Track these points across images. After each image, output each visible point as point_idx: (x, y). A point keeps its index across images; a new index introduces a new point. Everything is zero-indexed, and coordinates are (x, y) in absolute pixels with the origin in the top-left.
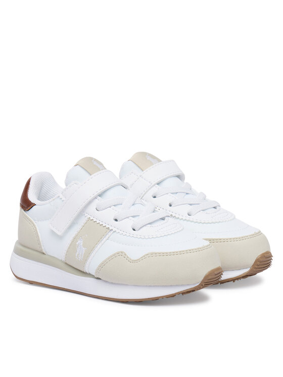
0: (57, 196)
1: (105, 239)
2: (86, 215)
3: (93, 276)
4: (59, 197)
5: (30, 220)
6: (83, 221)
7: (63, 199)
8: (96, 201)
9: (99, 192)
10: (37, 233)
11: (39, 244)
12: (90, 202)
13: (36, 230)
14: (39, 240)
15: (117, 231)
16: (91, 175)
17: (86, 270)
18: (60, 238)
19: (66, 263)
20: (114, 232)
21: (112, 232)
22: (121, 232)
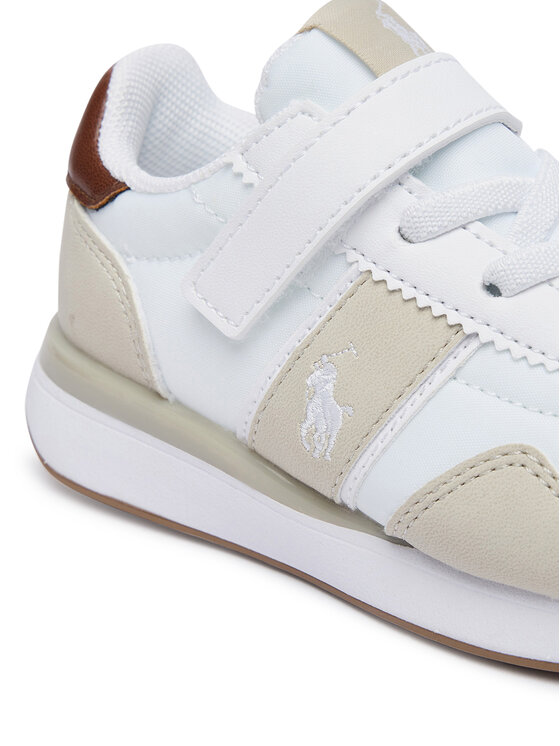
0: (220, 161)
1: (439, 377)
2: (352, 256)
3: (376, 528)
4: (229, 166)
5: (103, 249)
6: (337, 282)
7: (246, 179)
8: (402, 198)
9: (415, 155)
10: (132, 309)
11: (142, 355)
12: (373, 203)
13: (129, 297)
14: (139, 340)
15: (502, 342)
16: (374, 75)
17: (347, 496)
18: (236, 347)
19: (253, 452)
20: (484, 345)
21: (474, 344)
22: (519, 350)
